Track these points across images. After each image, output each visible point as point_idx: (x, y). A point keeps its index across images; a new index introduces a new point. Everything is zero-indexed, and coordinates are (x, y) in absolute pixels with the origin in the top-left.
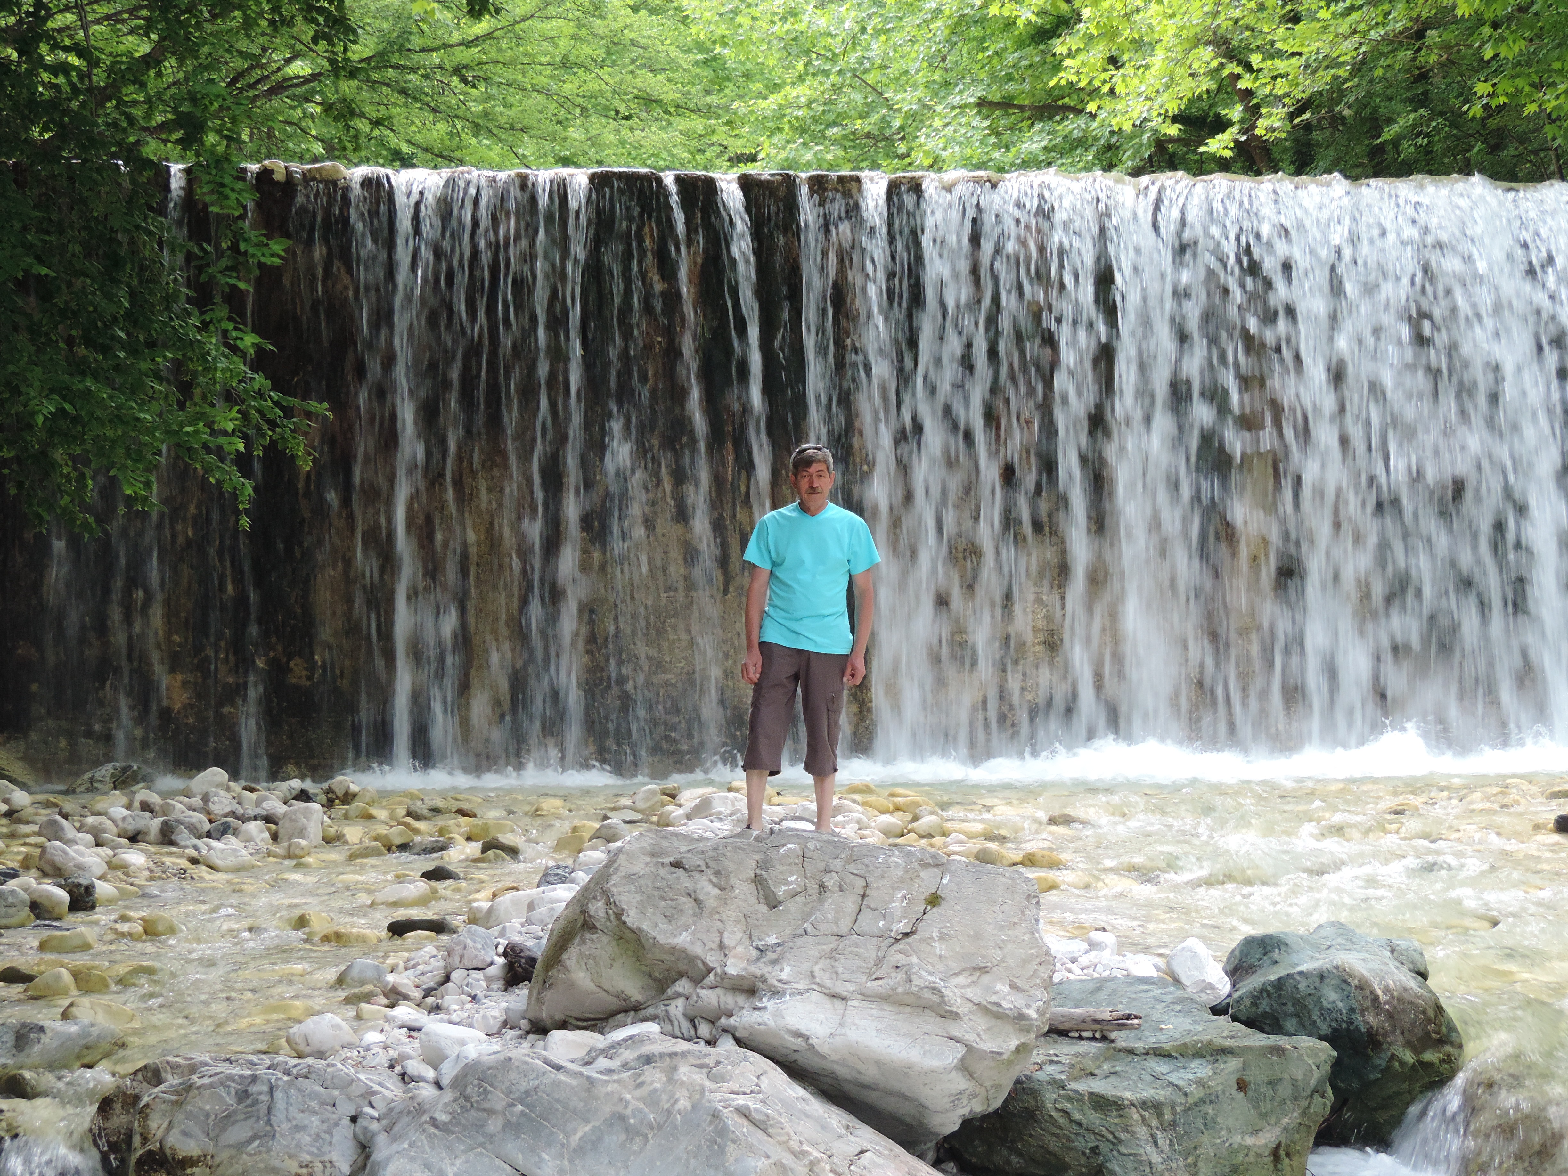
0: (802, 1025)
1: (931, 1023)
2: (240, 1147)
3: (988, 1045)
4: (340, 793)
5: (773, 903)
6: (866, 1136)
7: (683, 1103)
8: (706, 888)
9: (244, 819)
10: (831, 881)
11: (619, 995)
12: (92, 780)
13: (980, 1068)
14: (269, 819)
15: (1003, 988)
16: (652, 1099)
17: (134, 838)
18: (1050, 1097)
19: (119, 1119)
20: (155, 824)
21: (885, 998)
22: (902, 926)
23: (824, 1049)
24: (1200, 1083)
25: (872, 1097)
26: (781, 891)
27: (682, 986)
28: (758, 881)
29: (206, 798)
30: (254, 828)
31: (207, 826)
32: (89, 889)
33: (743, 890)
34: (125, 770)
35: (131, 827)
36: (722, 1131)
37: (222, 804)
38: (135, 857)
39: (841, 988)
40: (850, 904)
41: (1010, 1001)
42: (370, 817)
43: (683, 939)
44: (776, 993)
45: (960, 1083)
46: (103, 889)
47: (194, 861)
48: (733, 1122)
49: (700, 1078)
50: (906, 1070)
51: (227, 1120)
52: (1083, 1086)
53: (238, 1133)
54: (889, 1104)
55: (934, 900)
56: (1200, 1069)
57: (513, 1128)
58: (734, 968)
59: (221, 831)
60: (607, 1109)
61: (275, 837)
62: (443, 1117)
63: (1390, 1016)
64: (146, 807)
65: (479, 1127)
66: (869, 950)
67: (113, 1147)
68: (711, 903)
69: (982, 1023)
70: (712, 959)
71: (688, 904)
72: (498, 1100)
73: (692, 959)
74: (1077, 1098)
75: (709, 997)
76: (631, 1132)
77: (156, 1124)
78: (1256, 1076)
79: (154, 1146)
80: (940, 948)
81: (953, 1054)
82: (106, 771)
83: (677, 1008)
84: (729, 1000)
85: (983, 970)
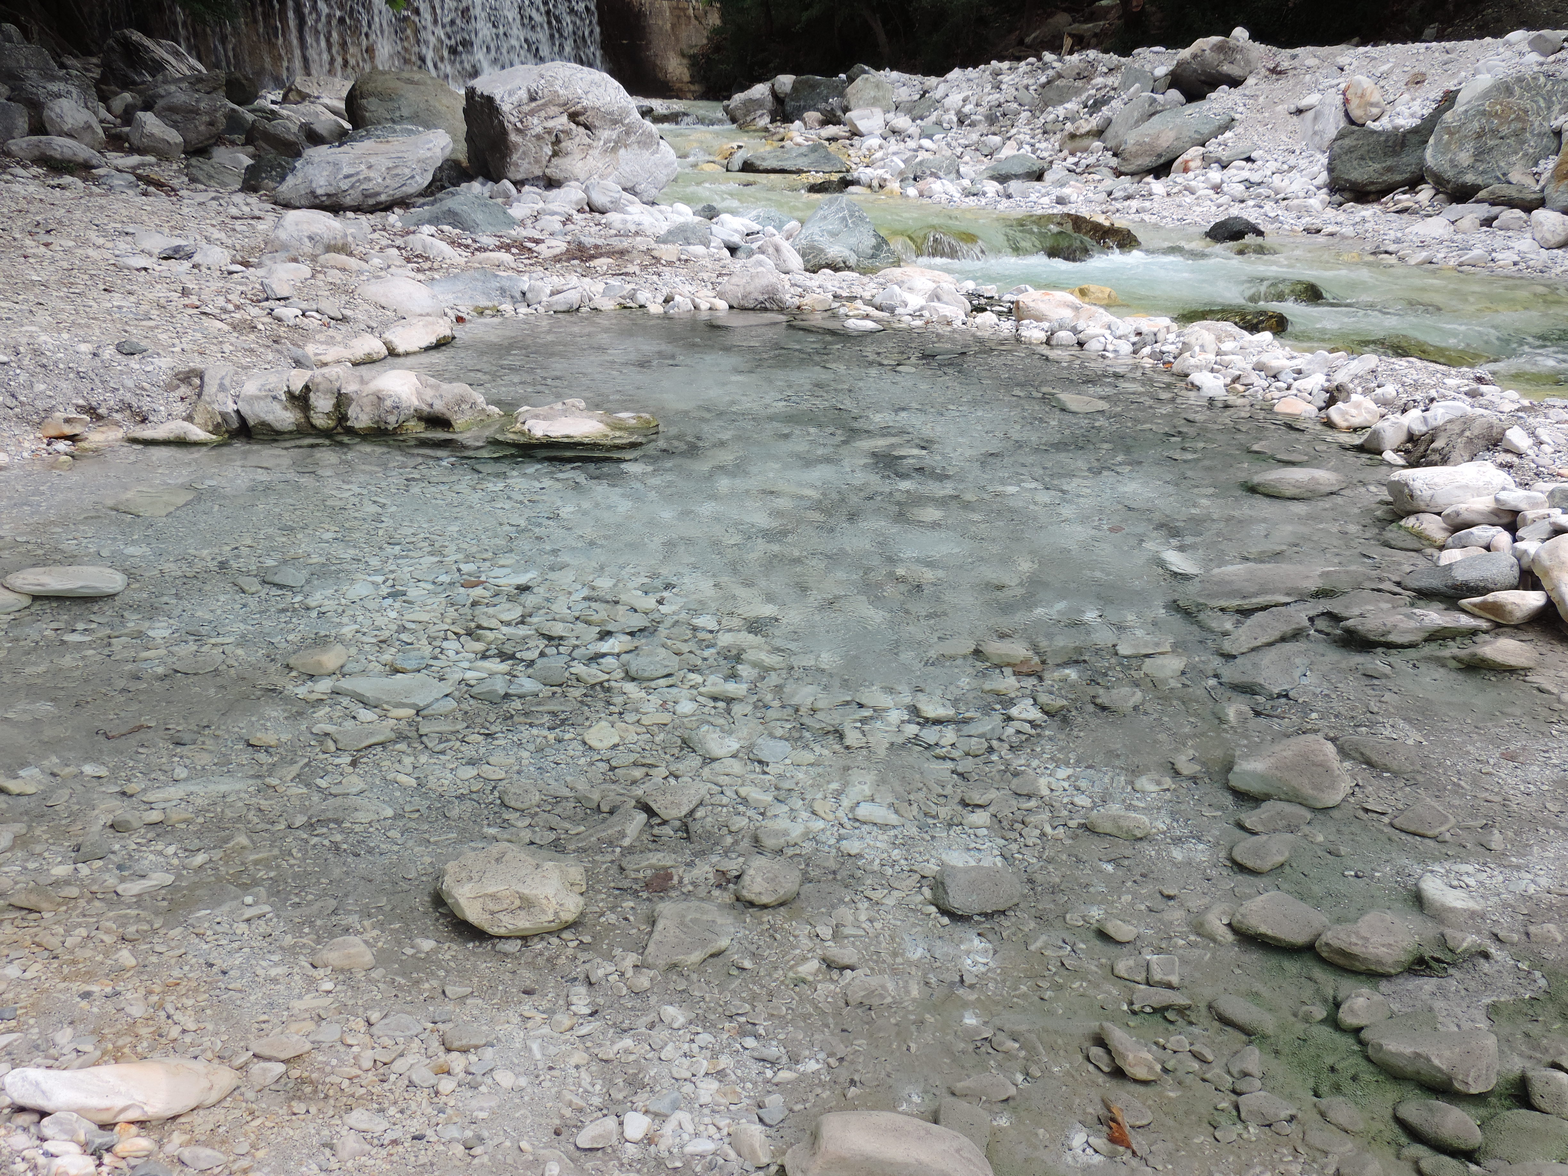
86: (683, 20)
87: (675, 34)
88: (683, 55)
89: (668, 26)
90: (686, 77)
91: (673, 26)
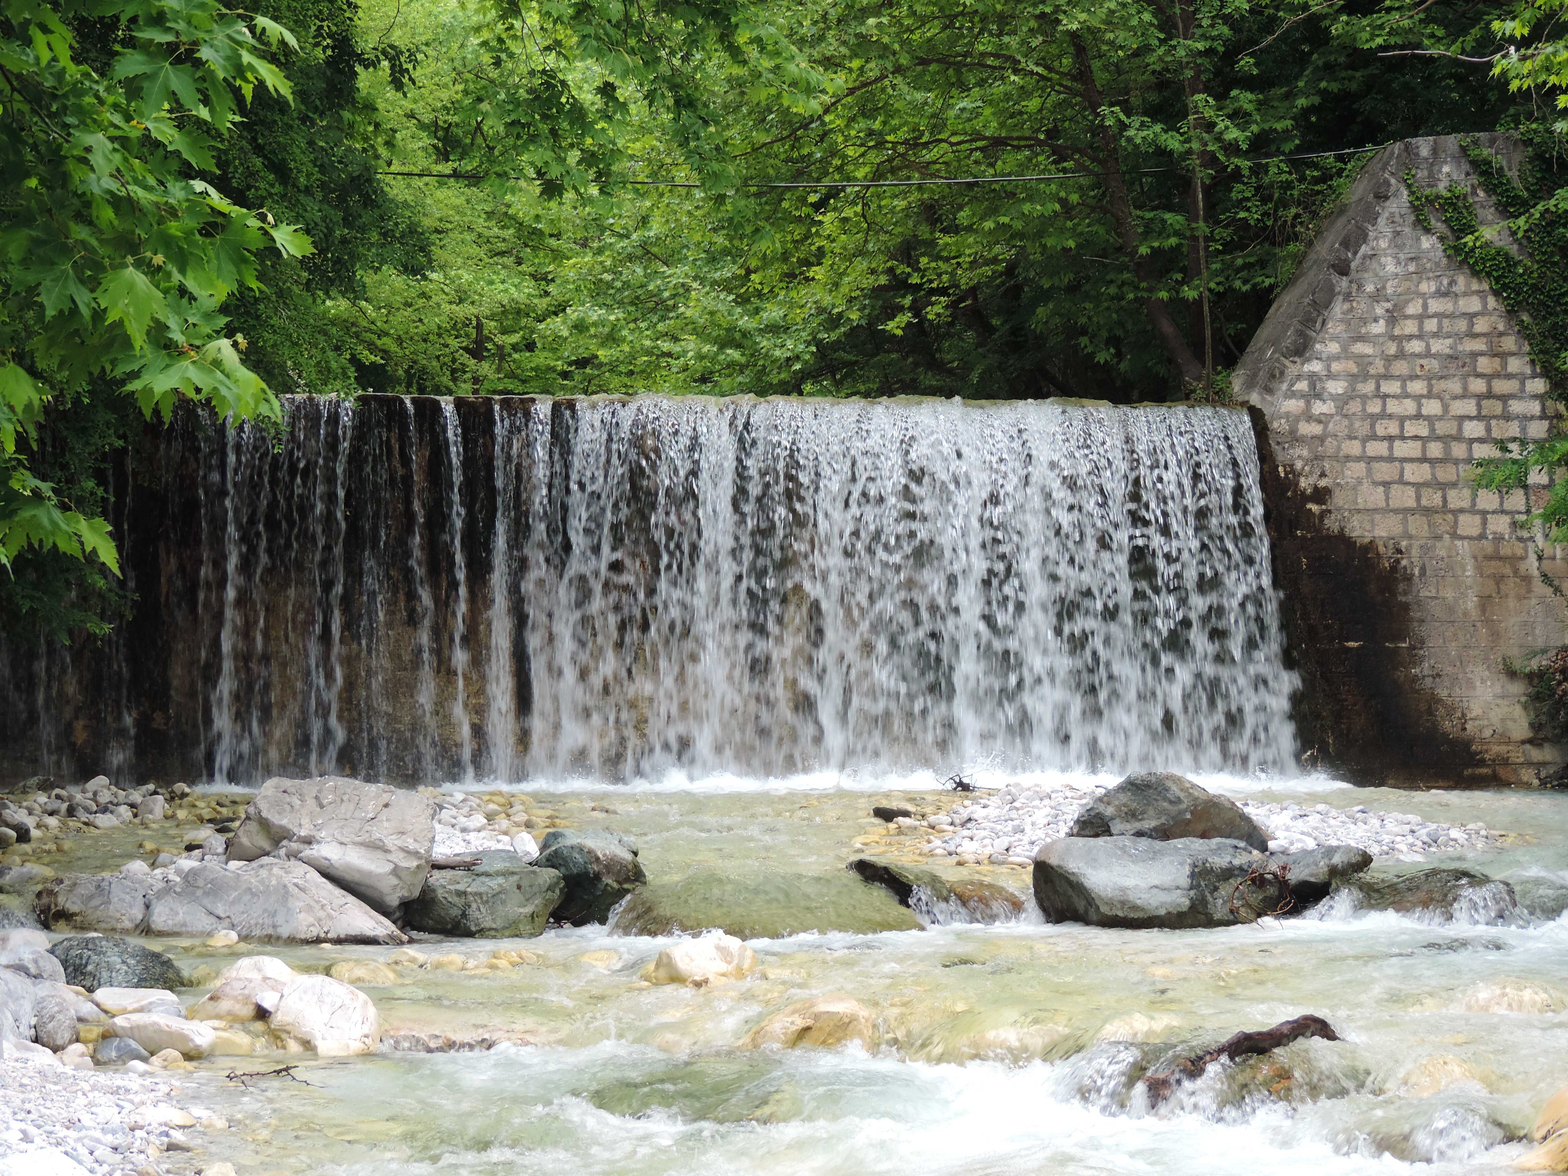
0: (328, 856)
1: (380, 854)
2: (96, 908)
3: (404, 864)
4: (179, 793)
5: (322, 806)
6: (351, 899)
7: (274, 882)
8: (296, 802)
9: (117, 805)
10: (345, 798)
11: (261, 848)
12: (24, 787)
13: (403, 875)
14: (132, 806)
15: (411, 841)
16: (262, 882)
17: (51, 814)
18: (440, 893)
19: (45, 900)
20: (64, 806)
21: (362, 844)
22: (371, 815)
23: (337, 865)
24: (500, 885)
25: (362, 889)
26: (325, 802)
27: (285, 842)
28: (317, 798)
29: (95, 794)
30: (124, 810)
31: (95, 808)
32: (27, 831)
33: (311, 802)
34: (46, 781)
35: (49, 808)
36: (287, 892)
37: (105, 797)
38: (53, 822)
39: (344, 840)
40: (352, 807)
41: (412, 845)
42: (194, 806)
43: (284, 822)
44: (319, 842)
45: (394, 881)
46: (35, 833)
47: (86, 824)
48: (291, 888)
49: (281, 873)
50: (370, 874)
51: (91, 897)
52: (452, 887)
53: (95, 902)
54: (369, 892)
55: (386, 806)
56: (500, 880)
57: (207, 894)
58: (303, 833)
59: (104, 810)
60: (244, 886)
61: (135, 816)
62: (178, 890)
63: (606, 866)
64: (58, 797)
65: (193, 894)
66: (357, 825)
67: (42, 912)
68: (297, 807)
69: (402, 855)
70: (295, 830)
71: (287, 807)
72: (201, 883)
73: (288, 831)
74: (450, 892)
75: (294, 846)
76: (253, 895)
77: (61, 900)
78: (525, 883)
79: (60, 908)
80: (386, 824)
81: (389, 867)
82: (33, 781)
83: (283, 852)
84: (302, 846)
85: (403, 833)
86: (1511, 585)
87: (1488, 622)
88: (1512, 674)
89: (1471, 603)
90: (1520, 728)
91: (1485, 601)
